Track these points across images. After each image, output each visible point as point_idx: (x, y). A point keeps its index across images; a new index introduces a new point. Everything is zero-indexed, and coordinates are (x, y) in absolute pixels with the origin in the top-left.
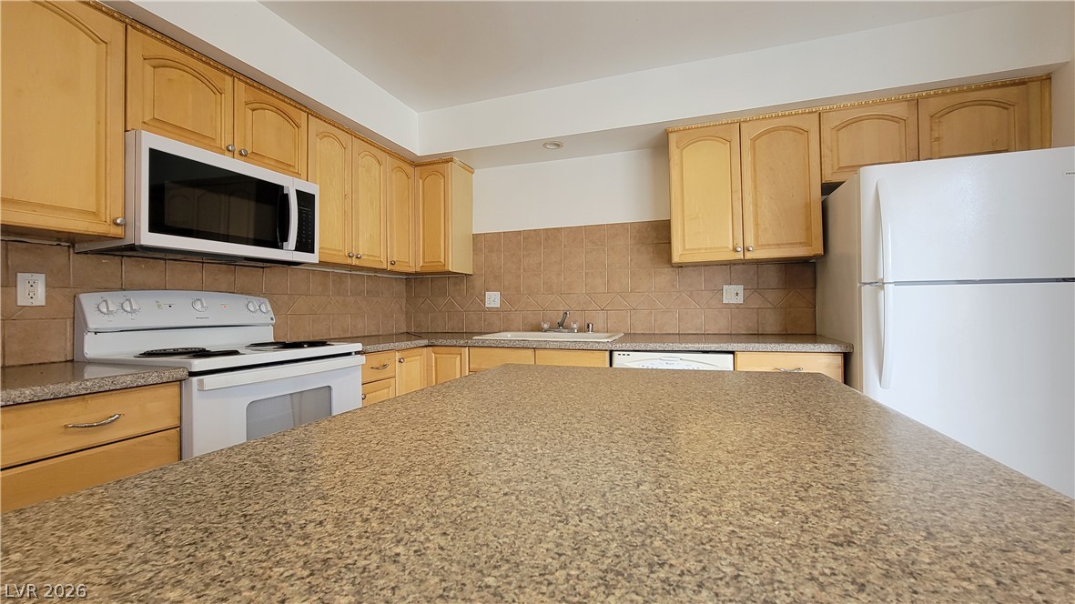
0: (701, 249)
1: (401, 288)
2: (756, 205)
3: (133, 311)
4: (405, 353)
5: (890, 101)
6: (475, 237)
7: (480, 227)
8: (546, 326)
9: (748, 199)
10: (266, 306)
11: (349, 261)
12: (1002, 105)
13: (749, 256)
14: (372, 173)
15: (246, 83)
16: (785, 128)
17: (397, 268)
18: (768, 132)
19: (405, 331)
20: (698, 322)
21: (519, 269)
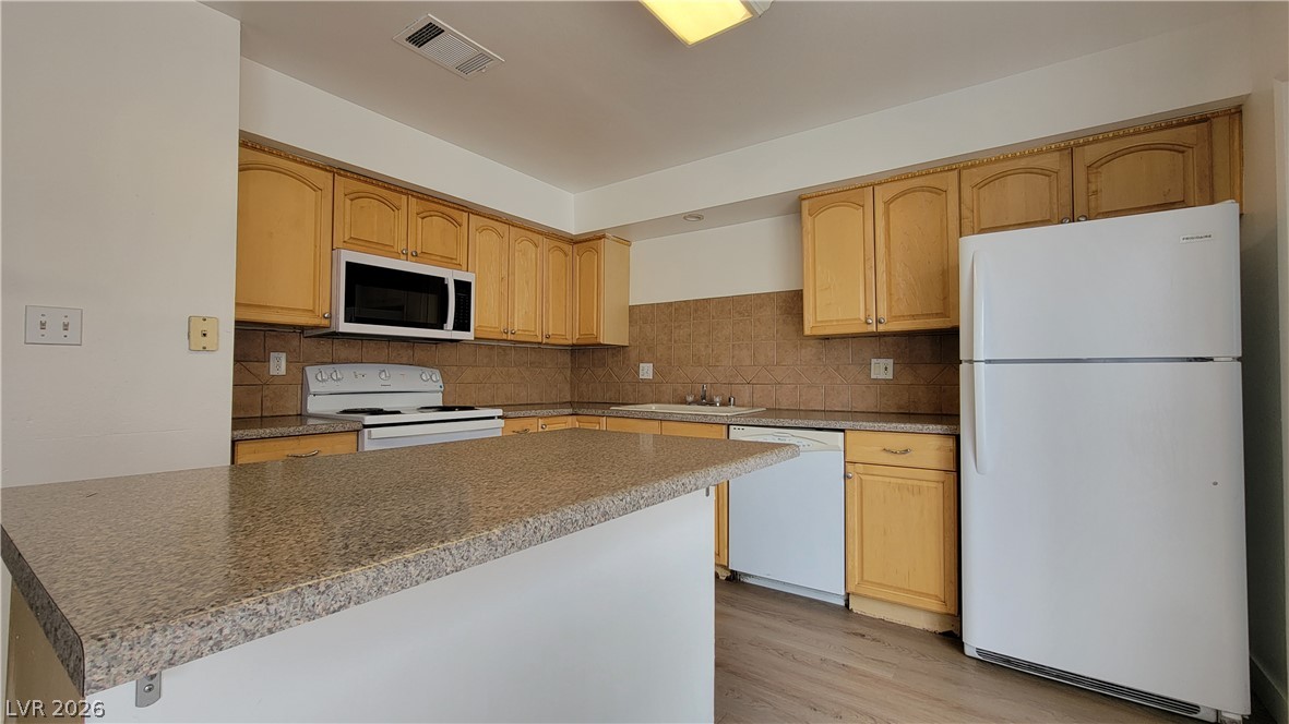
0: (832, 321)
1: (567, 358)
2: (889, 274)
3: (338, 380)
4: (546, 420)
5: (1040, 152)
6: (632, 308)
7: (637, 299)
8: (690, 399)
9: (881, 267)
10: (437, 376)
11: (504, 337)
12: (1176, 147)
13: (882, 328)
14: (528, 255)
15: (418, 198)
16: (922, 189)
17: (551, 341)
18: (904, 193)
19: (569, 399)
20: (843, 399)
21: (671, 340)
